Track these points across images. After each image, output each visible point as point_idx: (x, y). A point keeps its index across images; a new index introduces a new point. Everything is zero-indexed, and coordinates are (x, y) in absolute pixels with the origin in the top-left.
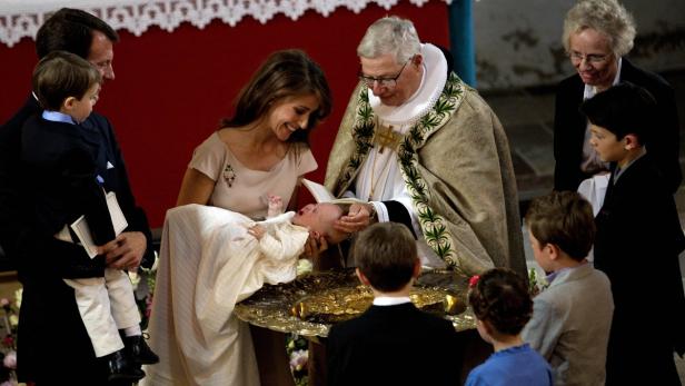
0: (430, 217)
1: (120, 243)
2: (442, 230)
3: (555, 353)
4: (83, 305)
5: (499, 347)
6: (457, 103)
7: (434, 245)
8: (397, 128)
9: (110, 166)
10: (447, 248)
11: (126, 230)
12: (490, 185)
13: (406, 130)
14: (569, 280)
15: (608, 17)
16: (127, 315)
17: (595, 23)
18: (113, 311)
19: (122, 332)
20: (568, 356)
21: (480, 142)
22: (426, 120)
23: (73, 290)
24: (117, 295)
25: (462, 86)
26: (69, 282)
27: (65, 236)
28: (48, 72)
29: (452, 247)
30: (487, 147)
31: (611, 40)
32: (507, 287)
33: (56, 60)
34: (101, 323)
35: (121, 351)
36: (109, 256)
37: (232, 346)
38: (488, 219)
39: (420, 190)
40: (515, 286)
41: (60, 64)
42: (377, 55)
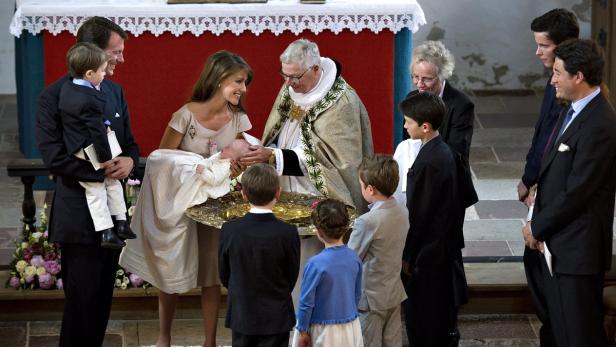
0: (312, 163)
1: (116, 163)
2: (319, 172)
3: (368, 252)
4: (90, 199)
5: (328, 246)
6: (339, 96)
7: (314, 181)
8: (302, 108)
9: (117, 115)
10: (321, 184)
11: (120, 156)
12: (354, 148)
13: (307, 109)
14: (380, 208)
15: (436, 55)
16: (118, 207)
17: (429, 58)
18: (108, 204)
19: (114, 217)
20: (376, 254)
21: (350, 122)
22: (319, 105)
23: (84, 189)
24: (112, 195)
25: (345, 86)
26: (82, 184)
27: (81, 156)
28: (76, 54)
29: (324, 183)
30: (354, 125)
31: (437, 69)
32: (333, 210)
33: (81, 47)
34: (100, 210)
35: (112, 229)
36: (108, 171)
37: (181, 235)
38: (349, 168)
39: (310, 146)
40: (339, 210)
41: (83, 50)
42: (290, 62)
